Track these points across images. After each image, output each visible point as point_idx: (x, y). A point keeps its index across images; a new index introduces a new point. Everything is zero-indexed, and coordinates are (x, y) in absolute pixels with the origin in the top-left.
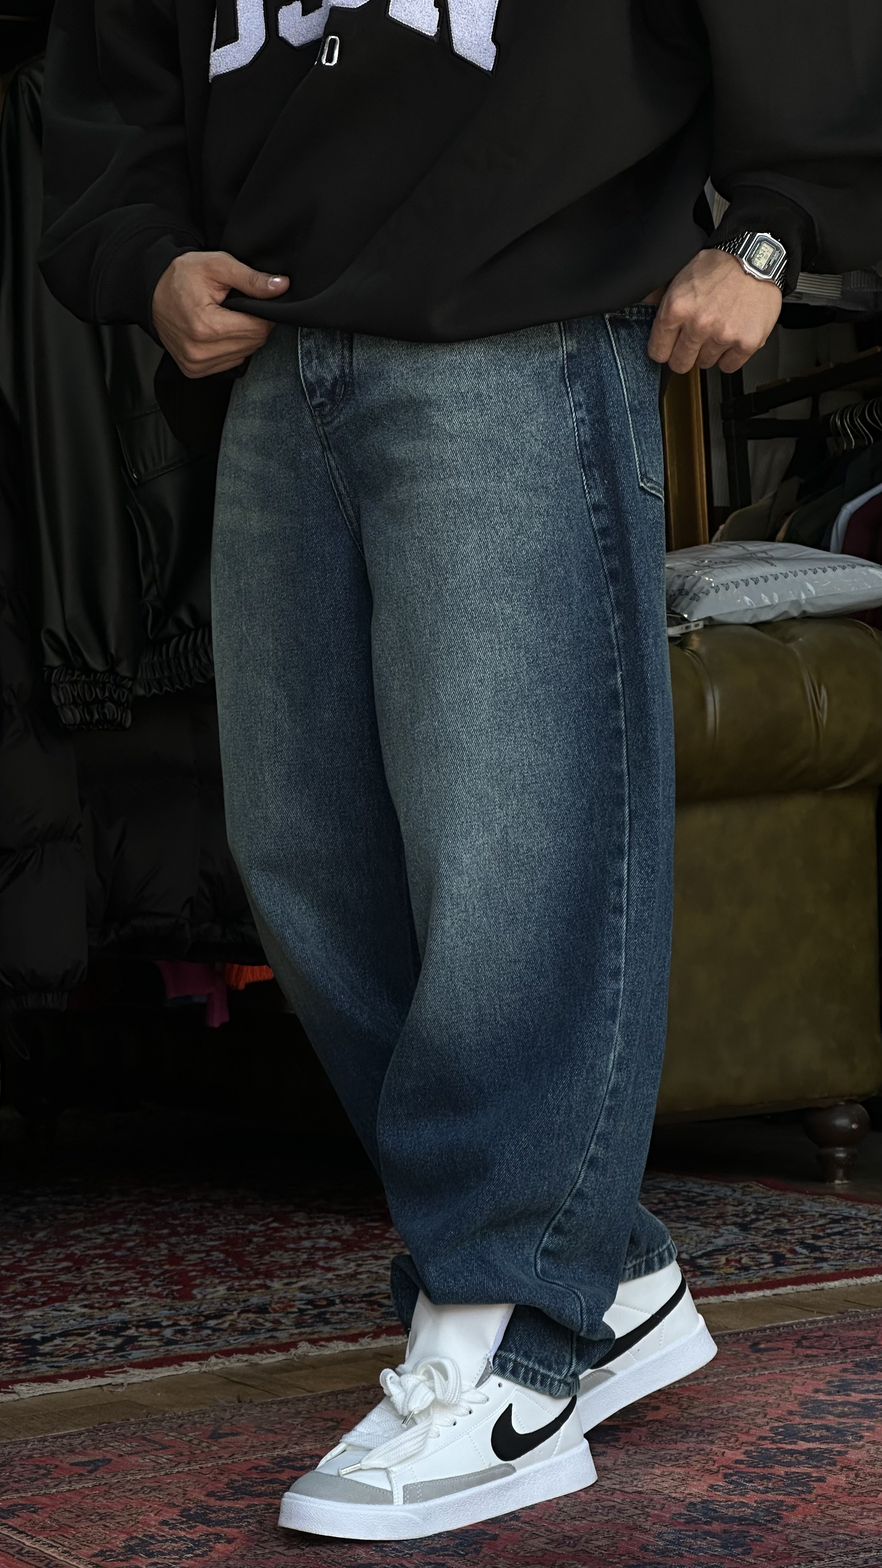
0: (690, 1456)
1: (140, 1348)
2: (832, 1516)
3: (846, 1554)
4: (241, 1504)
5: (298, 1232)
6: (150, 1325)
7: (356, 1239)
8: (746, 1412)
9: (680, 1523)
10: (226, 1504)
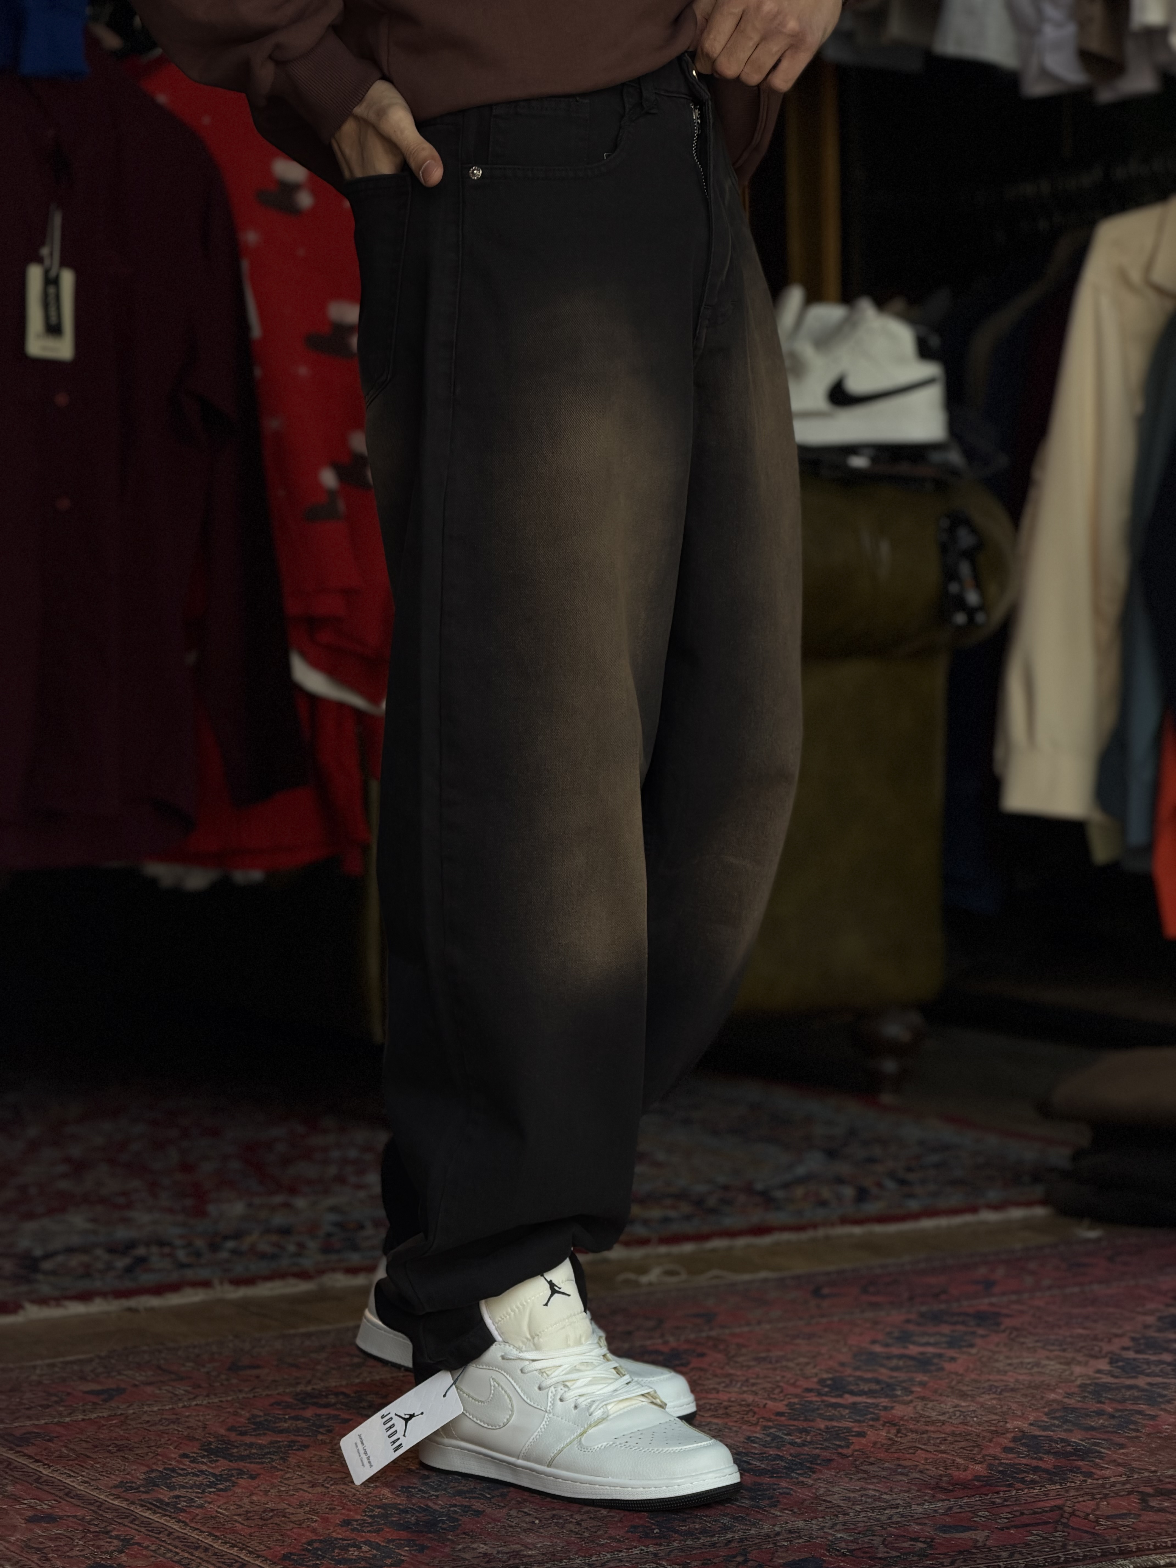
0: (730, 1406)
1: (151, 1270)
4: (262, 1441)
6: (161, 1244)
8: (796, 1362)
10: (248, 1439)
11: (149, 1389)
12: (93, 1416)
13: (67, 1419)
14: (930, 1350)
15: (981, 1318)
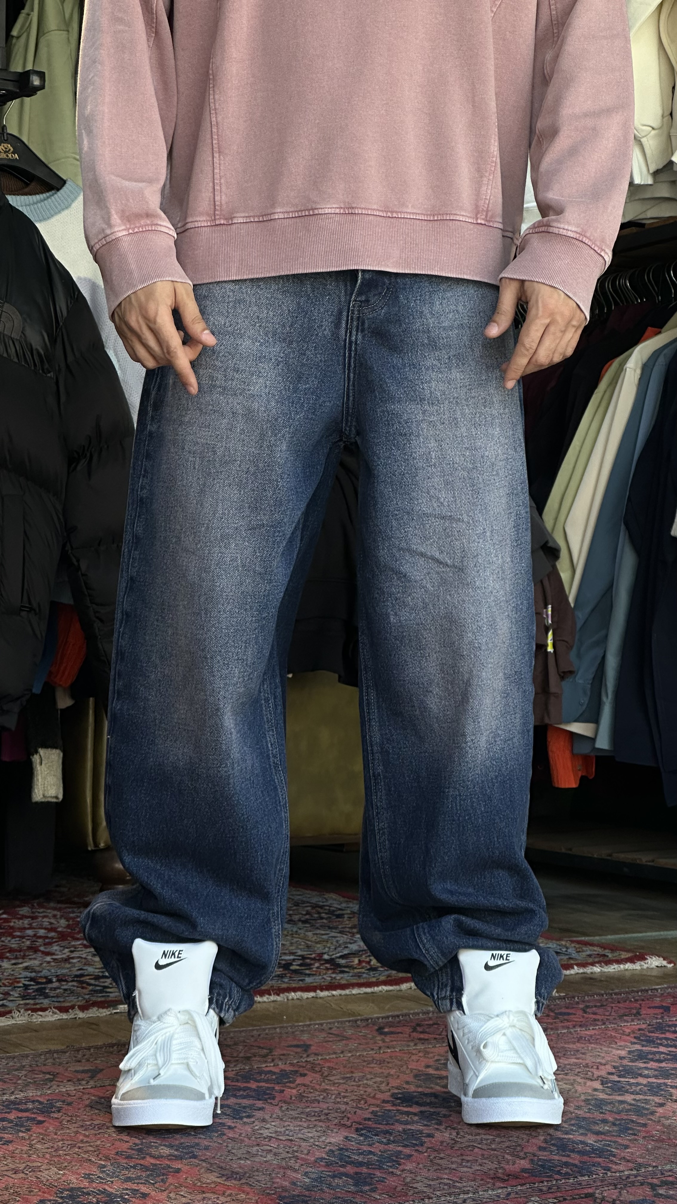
2: (439, 1165)
3: (450, 1194)
5: (23, 923)
7: (69, 930)
9: (322, 1166)
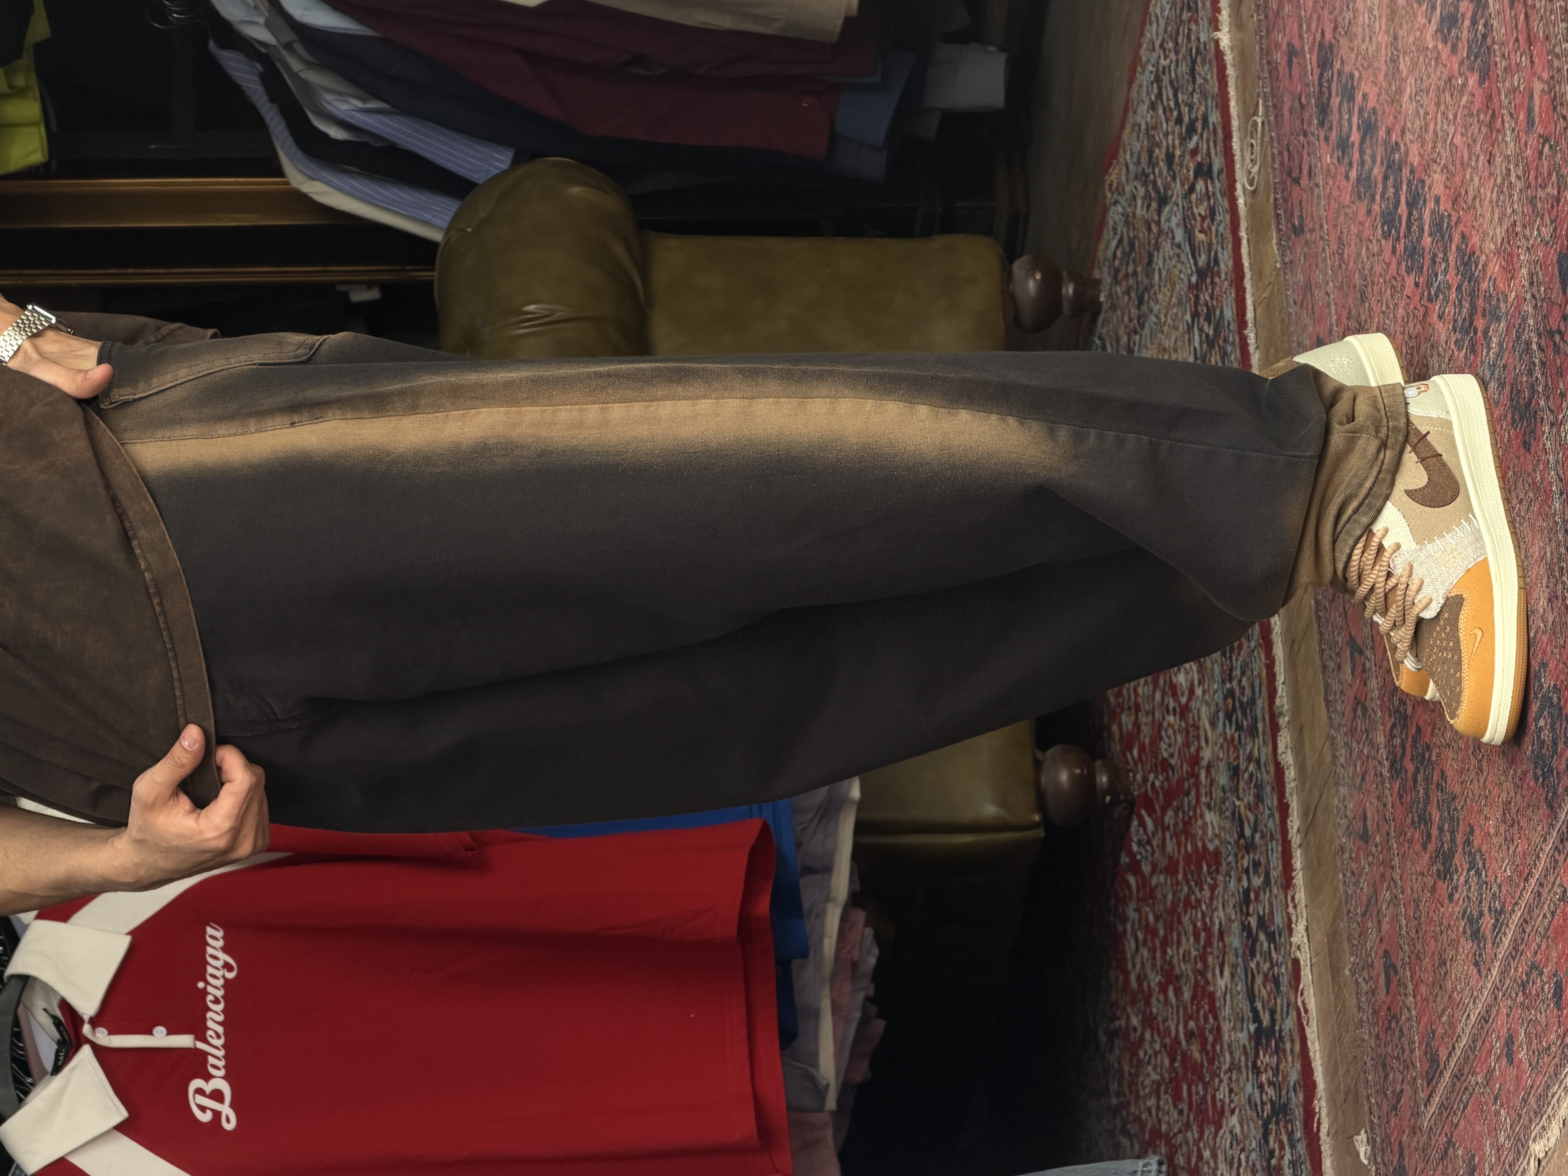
0: (1409, 333)
1: (1272, 913)
4: (1436, 816)
6: (1247, 901)
8: (1365, 260)
10: (1435, 832)
11: (1385, 926)
12: (1410, 986)
13: (1413, 1012)
14: (1355, 119)
15: (1325, 64)
